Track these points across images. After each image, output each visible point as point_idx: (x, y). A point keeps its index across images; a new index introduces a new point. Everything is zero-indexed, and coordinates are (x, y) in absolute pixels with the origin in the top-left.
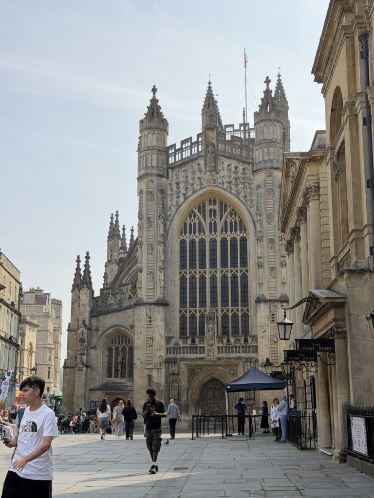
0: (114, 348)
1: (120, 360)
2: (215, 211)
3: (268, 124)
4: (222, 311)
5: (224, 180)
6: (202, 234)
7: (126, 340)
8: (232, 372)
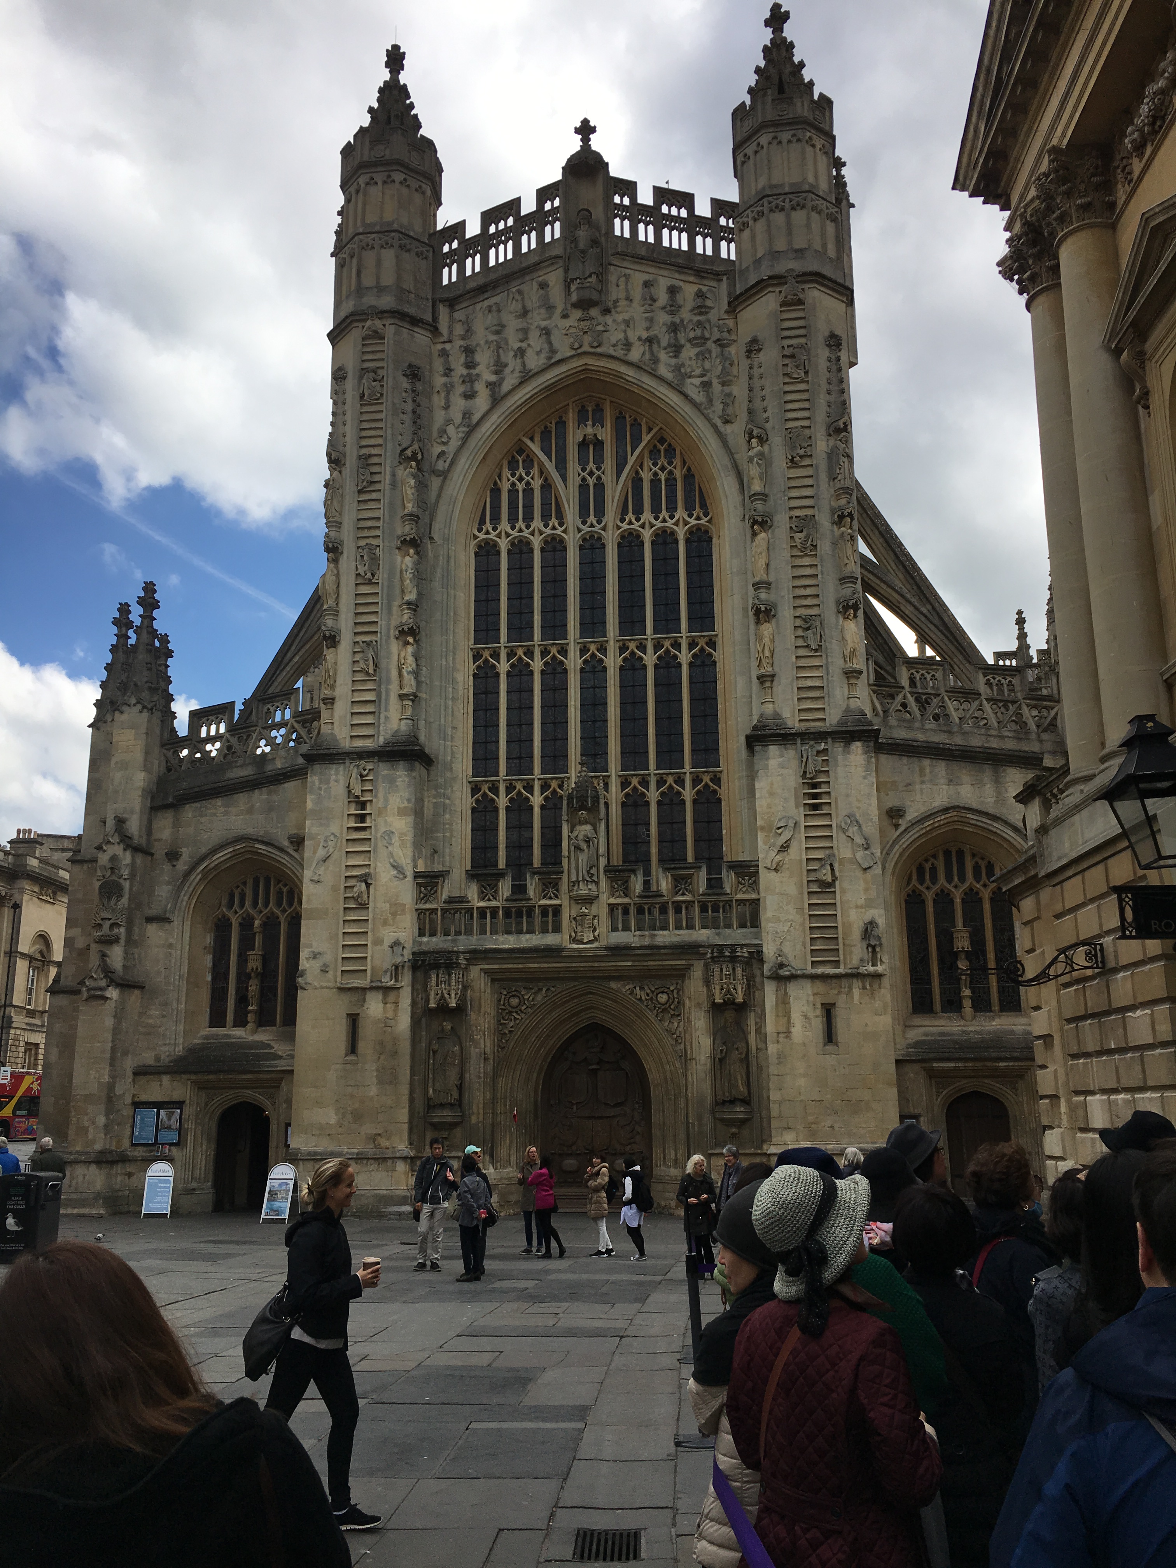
0: (235, 921)
1: (254, 963)
2: (599, 444)
3: (785, 136)
4: (625, 784)
5: (630, 333)
6: (554, 521)
7: (280, 893)
8: (663, 998)
